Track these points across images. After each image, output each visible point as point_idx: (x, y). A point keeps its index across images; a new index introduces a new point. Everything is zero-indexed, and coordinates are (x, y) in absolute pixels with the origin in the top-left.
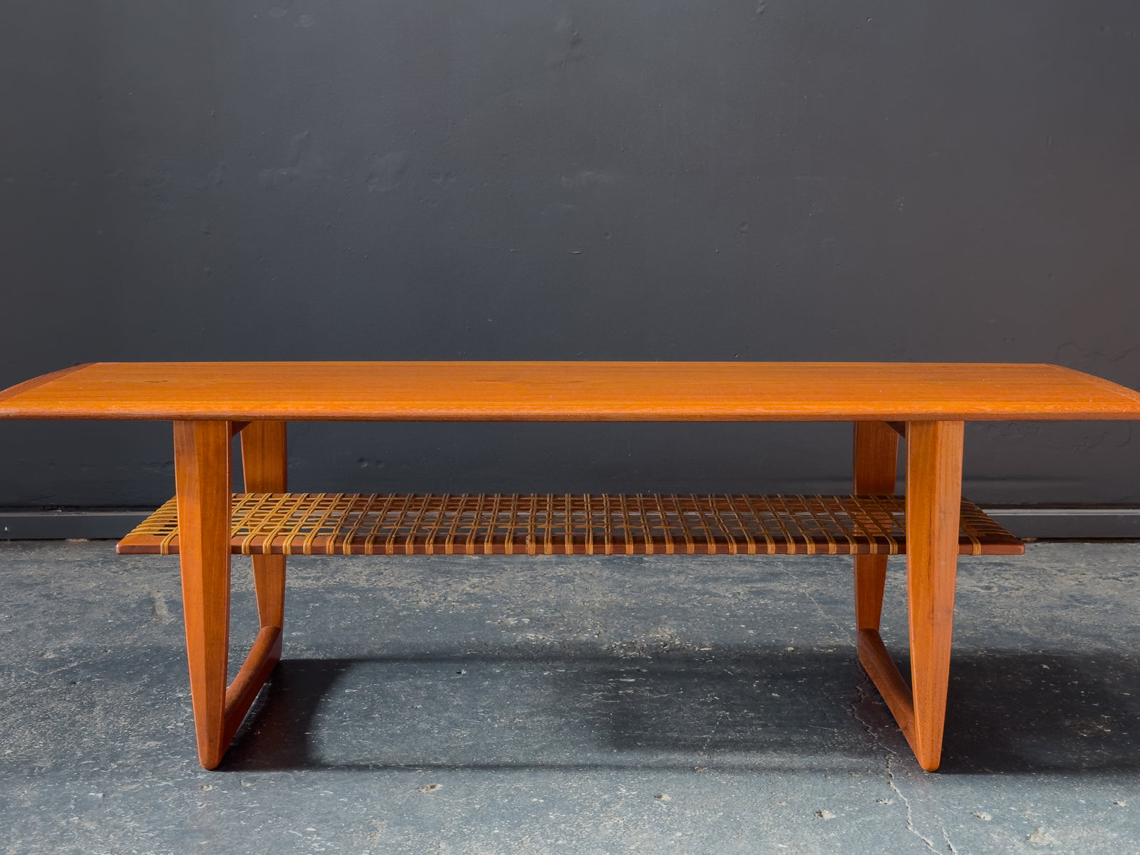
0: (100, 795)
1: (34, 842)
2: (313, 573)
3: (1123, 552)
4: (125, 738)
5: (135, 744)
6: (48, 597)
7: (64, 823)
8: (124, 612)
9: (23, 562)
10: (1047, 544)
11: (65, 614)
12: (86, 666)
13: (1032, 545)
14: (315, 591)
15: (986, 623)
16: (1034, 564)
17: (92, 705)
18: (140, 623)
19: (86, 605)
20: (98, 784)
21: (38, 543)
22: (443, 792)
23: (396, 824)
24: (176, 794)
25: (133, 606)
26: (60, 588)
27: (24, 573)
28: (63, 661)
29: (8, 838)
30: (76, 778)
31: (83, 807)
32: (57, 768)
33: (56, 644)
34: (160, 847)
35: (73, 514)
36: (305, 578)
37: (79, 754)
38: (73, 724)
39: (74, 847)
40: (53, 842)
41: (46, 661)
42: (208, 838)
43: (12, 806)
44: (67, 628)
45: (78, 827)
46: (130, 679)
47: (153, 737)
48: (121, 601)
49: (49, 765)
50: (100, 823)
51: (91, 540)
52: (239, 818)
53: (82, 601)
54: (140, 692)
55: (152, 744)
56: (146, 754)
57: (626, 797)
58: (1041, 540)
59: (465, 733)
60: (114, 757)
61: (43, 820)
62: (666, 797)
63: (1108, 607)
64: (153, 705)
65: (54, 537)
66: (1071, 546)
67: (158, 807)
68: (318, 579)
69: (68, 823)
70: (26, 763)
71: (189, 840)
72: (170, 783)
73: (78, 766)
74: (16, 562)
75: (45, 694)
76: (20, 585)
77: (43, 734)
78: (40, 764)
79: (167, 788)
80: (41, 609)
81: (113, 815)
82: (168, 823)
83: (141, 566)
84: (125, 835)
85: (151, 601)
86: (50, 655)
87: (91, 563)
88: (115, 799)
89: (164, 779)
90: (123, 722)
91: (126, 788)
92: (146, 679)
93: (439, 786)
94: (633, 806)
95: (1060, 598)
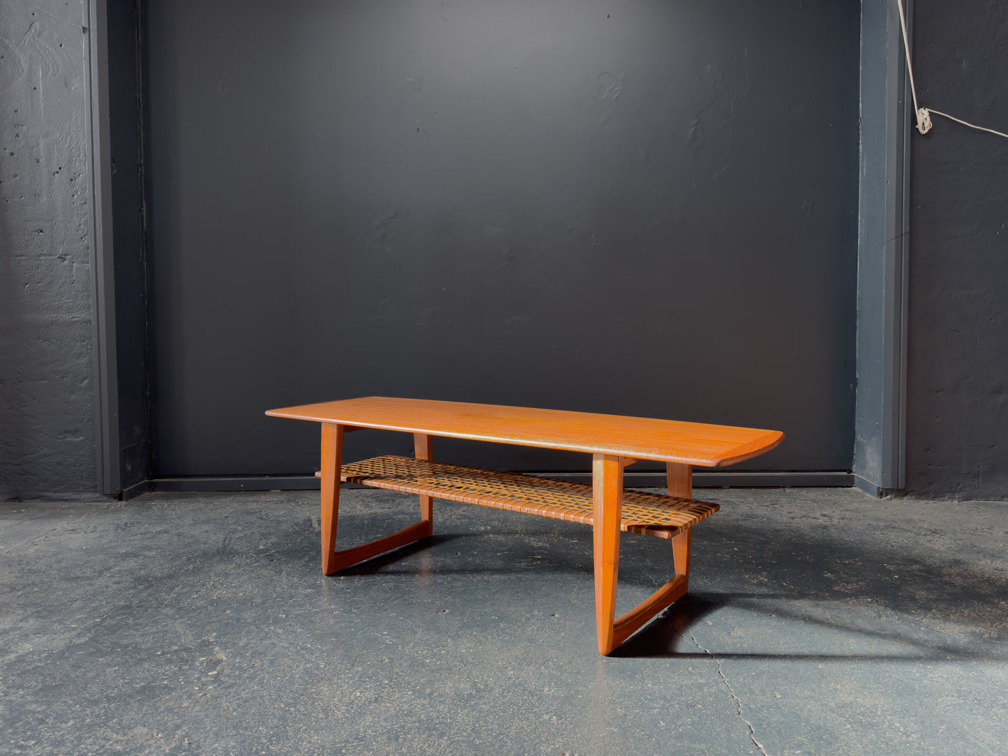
0: (284, 616)
1: (252, 639)
2: (388, 505)
3: (770, 493)
4: (297, 588)
5: (301, 591)
6: (261, 518)
7: (267, 629)
8: (297, 525)
9: (249, 502)
10: (734, 490)
11: (269, 527)
12: (278, 552)
13: (727, 490)
14: (388, 514)
15: (707, 528)
16: (728, 499)
17: (281, 571)
18: (305, 531)
19: (279, 522)
20: (284, 611)
21: (258, 492)
22: (449, 614)
23: (426, 630)
24: (320, 616)
25: (301, 523)
26: (267, 514)
27: (250, 507)
28: (268, 550)
29: (240, 637)
30: (273, 607)
31: (276, 621)
32: (264, 602)
33: (264, 541)
34: (312, 642)
35: (274, 478)
36: (383, 508)
37: (275, 596)
38: (272, 581)
39: (271, 642)
40: (261, 639)
41: (260, 550)
42: (336, 637)
43: (242, 621)
44: (271, 534)
45: (274, 632)
46: (299, 558)
47: (310, 587)
48: (296, 520)
49: (260, 601)
50: (284, 630)
51: (282, 490)
52: (350, 628)
53: (277, 520)
54: (304, 565)
55: (310, 590)
56: (307, 596)
57: (537, 615)
58: (731, 487)
59: (460, 584)
60: (291, 597)
61: (257, 628)
62: (556, 615)
63: (764, 520)
64: (310, 571)
65: (265, 489)
66: (746, 490)
67: (312, 622)
68: (390, 508)
69: (269, 630)
70: (249, 600)
71: (326, 638)
72: (318, 610)
73: (274, 601)
74: (246, 502)
75: (259, 566)
76: (248, 513)
77: (257, 586)
78: (256, 601)
79: (316, 612)
80: (258, 524)
81: (290, 625)
82: (317, 630)
83: (306, 503)
84: (296, 636)
85: (310, 520)
86: (261, 547)
87: (282, 502)
88: (291, 617)
89: (315, 608)
90: (296, 580)
91: (297, 613)
92: (307, 558)
93: (447, 611)
94: (541, 620)
95: (742, 516)
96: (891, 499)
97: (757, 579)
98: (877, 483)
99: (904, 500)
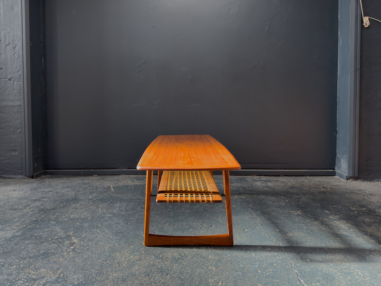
0: (101, 225)
1: (88, 234)
2: (141, 181)
3: (300, 178)
4: (105, 214)
5: (107, 215)
6: (90, 186)
7: (93, 230)
8: (105, 189)
9: (86, 179)
10: (285, 177)
11: (93, 190)
12: (97, 200)
13: (282, 177)
14: (142, 185)
15: (275, 192)
16: (283, 180)
17: (99, 207)
18: (108, 191)
19: (97, 188)
20: (100, 223)
21: (88, 176)
22: (169, 225)
23: (159, 231)
24: (115, 225)
26: (92, 184)
27: (85, 182)
28: (93, 199)
29: (83, 234)
30: (96, 222)
31: (97, 227)
32: (92, 220)
33: (91, 195)
34: (113, 236)
35: (95, 170)
36: (140, 183)
37: (96, 217)
38: (95, 211)
39: (95, 235)
40: (91, 234)
41: (90, 199)
42: (122, 234)
43: (83, 227)
44: (94, 192)
45: (96, 231)
46: (106, 202)
47: (111, 214)
48: (104, 187)
49: (90, 219)
50: (101, 231)
51: (98, 175)
52: (128, 230)
53: (96, 187)
54: (108, 205)
55: (111, 215)
56: (109, 217)
57: (205, 226)
59: (172, 213)
60: (103, 218)
61: (89, 230)
62: (213, 227)
63: (298, 189)
64: (111, 207)
65: (91, 175)
66: (290, 177)
67: (112, 228)
68: (142, 183)
69: (94, 231)
70: (86, 218)
71: (118, 234)
72: (114, 223)
73: (96, 219)
74: (84, 179)
75: (89, 205)
76: (84, 184)
77: (89, 213)
78: (89, 219)
79: (114, 224)
80: (89, 189)
81: (103, 229)
82: (114, 231)
83: (108, 180)
84: (105, 233)
85: (110, 187)
86: (90, 198)
87: (98, 180)
88: (104, 226)
89: (113, 222)
90: (105, 211)
91: (105, 224)
92: (109, 202)
93: (167, 224)
94: (207, 228)
95: (289, 187)
96: (352, 181)
97: (296, 213)
98: (346, 174)
99: (358, 182)
